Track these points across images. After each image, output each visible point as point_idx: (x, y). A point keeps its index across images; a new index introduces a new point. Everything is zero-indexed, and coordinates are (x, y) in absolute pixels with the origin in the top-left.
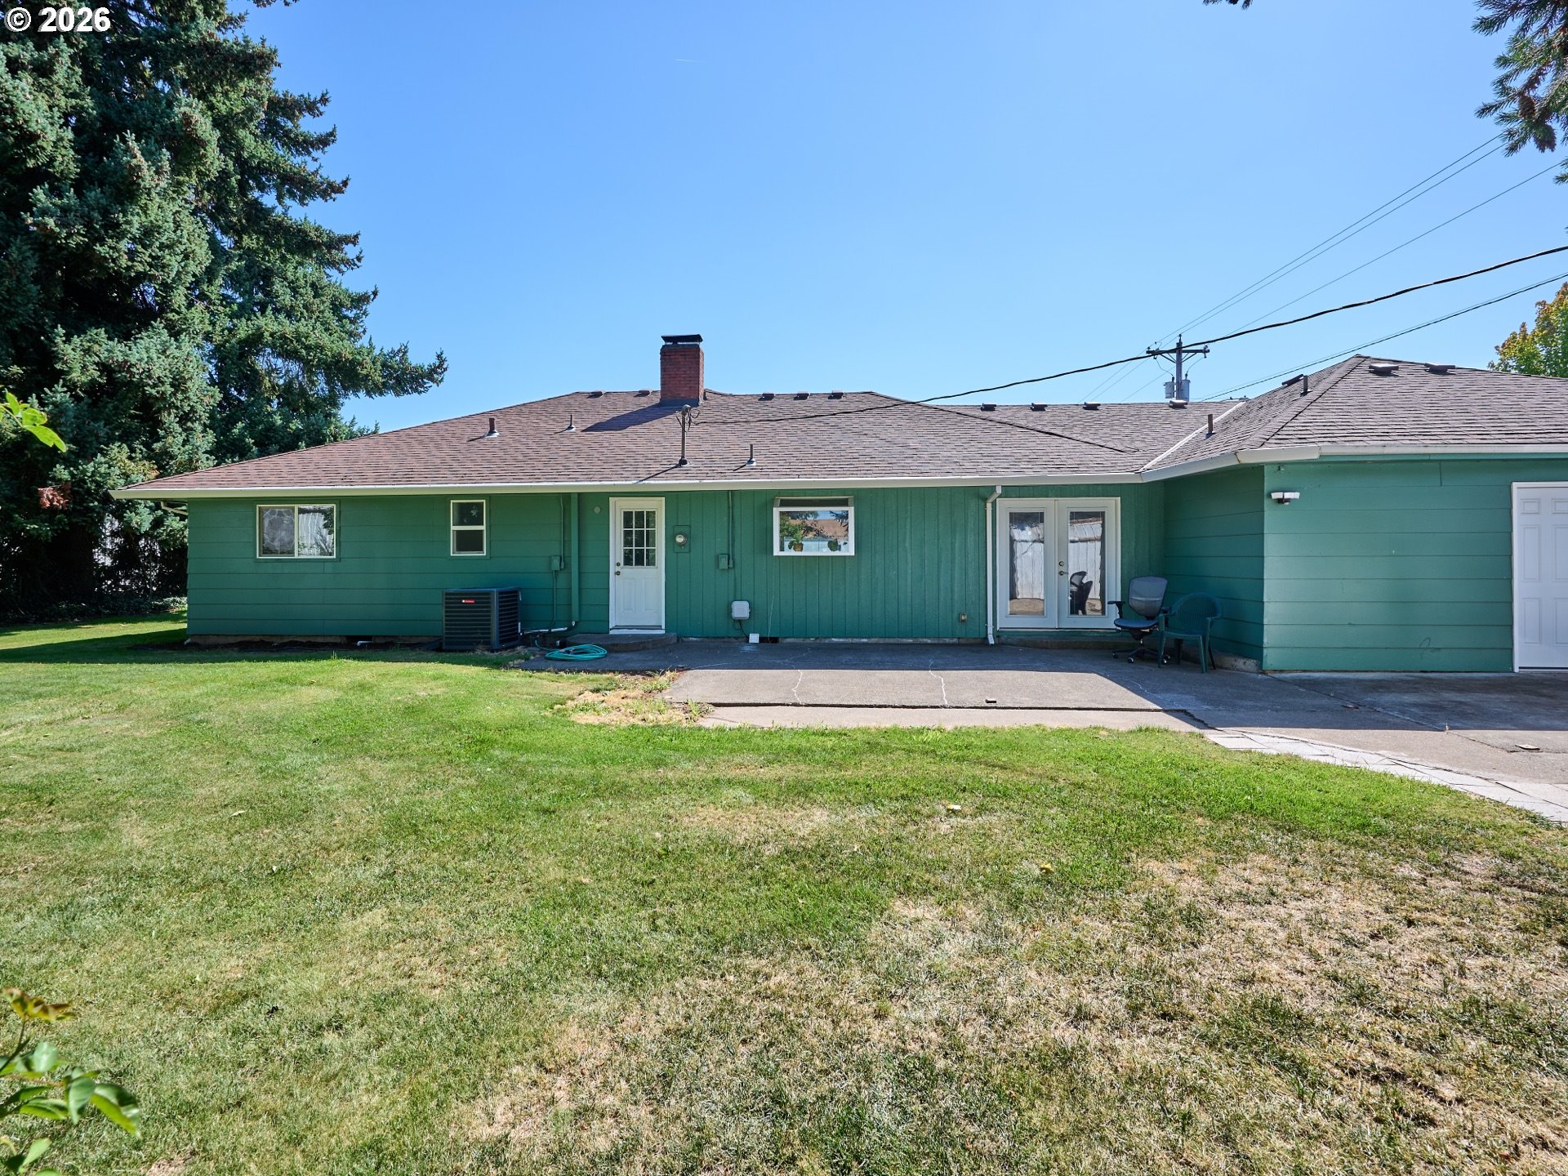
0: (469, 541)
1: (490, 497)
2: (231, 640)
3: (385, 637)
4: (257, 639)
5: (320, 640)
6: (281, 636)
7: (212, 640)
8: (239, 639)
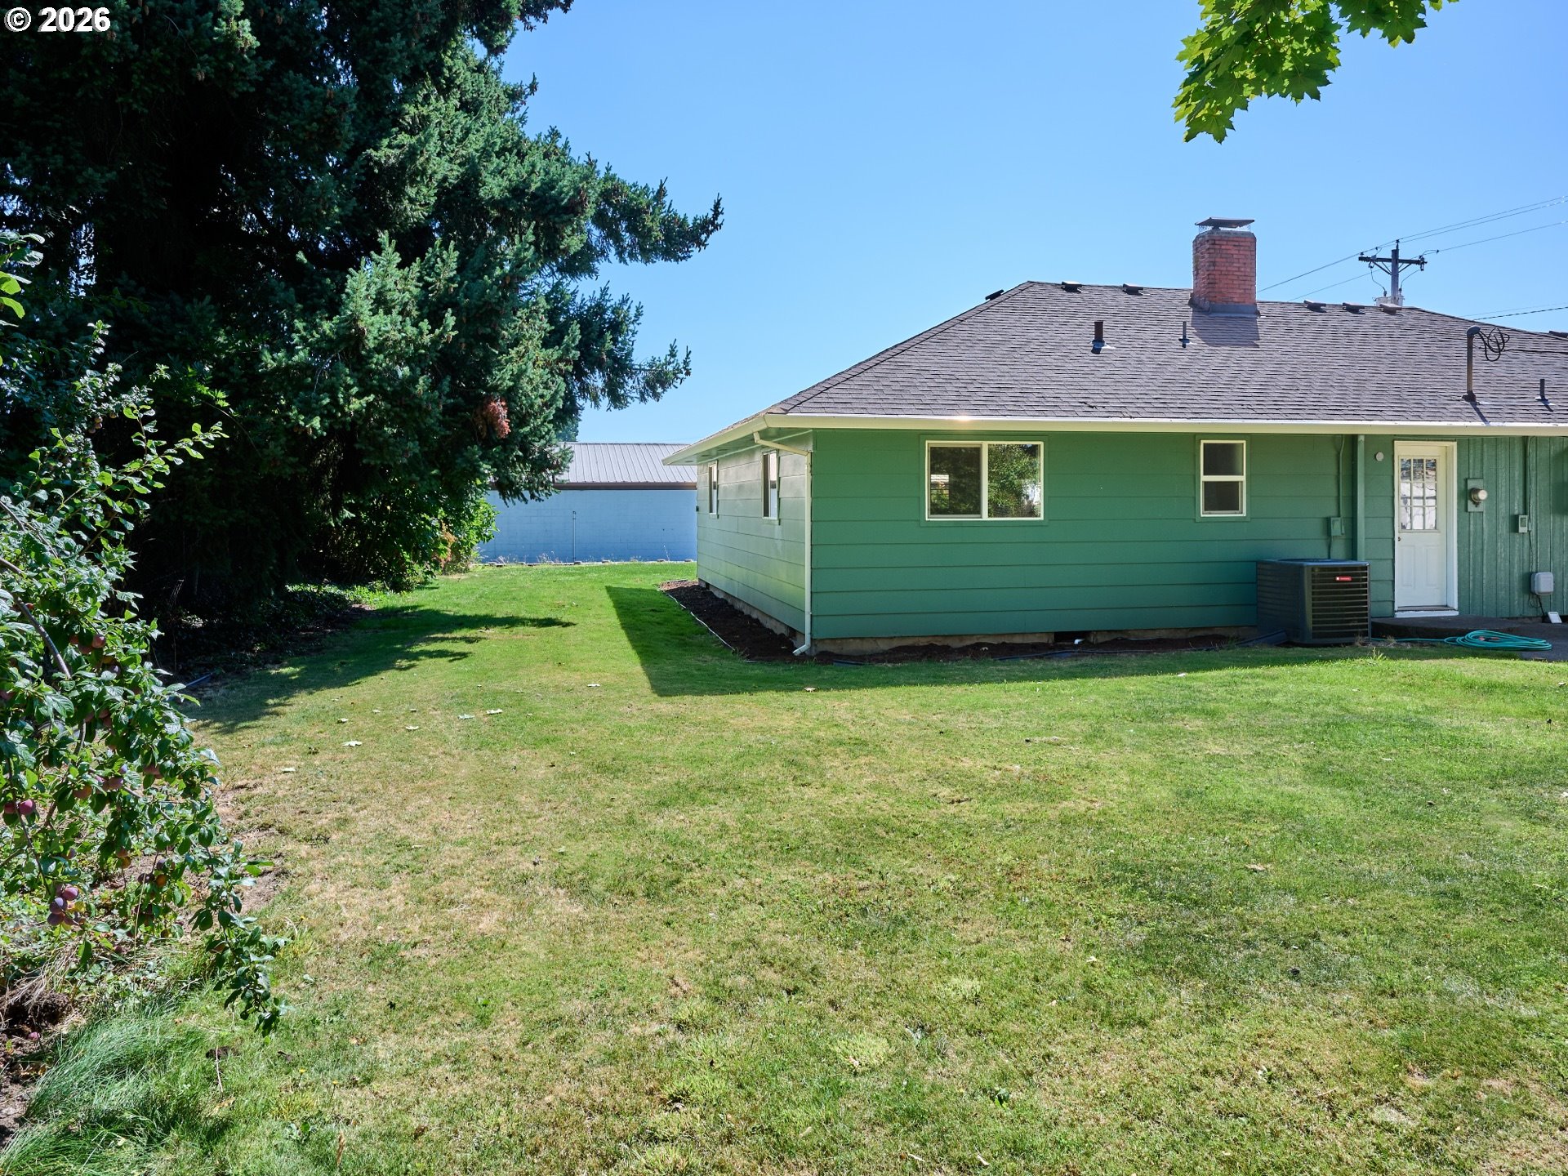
0: (1223, 497)
1: (1252, 438)
2: (884, 646)
3: (1109, 631)
4: (923, 642)
5: (1018, 640)
6: (961, 637)
7: (853, 647)
8: (896, 644)
